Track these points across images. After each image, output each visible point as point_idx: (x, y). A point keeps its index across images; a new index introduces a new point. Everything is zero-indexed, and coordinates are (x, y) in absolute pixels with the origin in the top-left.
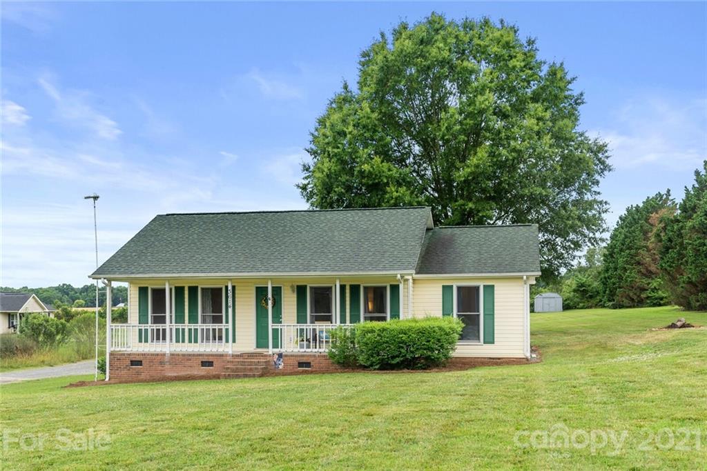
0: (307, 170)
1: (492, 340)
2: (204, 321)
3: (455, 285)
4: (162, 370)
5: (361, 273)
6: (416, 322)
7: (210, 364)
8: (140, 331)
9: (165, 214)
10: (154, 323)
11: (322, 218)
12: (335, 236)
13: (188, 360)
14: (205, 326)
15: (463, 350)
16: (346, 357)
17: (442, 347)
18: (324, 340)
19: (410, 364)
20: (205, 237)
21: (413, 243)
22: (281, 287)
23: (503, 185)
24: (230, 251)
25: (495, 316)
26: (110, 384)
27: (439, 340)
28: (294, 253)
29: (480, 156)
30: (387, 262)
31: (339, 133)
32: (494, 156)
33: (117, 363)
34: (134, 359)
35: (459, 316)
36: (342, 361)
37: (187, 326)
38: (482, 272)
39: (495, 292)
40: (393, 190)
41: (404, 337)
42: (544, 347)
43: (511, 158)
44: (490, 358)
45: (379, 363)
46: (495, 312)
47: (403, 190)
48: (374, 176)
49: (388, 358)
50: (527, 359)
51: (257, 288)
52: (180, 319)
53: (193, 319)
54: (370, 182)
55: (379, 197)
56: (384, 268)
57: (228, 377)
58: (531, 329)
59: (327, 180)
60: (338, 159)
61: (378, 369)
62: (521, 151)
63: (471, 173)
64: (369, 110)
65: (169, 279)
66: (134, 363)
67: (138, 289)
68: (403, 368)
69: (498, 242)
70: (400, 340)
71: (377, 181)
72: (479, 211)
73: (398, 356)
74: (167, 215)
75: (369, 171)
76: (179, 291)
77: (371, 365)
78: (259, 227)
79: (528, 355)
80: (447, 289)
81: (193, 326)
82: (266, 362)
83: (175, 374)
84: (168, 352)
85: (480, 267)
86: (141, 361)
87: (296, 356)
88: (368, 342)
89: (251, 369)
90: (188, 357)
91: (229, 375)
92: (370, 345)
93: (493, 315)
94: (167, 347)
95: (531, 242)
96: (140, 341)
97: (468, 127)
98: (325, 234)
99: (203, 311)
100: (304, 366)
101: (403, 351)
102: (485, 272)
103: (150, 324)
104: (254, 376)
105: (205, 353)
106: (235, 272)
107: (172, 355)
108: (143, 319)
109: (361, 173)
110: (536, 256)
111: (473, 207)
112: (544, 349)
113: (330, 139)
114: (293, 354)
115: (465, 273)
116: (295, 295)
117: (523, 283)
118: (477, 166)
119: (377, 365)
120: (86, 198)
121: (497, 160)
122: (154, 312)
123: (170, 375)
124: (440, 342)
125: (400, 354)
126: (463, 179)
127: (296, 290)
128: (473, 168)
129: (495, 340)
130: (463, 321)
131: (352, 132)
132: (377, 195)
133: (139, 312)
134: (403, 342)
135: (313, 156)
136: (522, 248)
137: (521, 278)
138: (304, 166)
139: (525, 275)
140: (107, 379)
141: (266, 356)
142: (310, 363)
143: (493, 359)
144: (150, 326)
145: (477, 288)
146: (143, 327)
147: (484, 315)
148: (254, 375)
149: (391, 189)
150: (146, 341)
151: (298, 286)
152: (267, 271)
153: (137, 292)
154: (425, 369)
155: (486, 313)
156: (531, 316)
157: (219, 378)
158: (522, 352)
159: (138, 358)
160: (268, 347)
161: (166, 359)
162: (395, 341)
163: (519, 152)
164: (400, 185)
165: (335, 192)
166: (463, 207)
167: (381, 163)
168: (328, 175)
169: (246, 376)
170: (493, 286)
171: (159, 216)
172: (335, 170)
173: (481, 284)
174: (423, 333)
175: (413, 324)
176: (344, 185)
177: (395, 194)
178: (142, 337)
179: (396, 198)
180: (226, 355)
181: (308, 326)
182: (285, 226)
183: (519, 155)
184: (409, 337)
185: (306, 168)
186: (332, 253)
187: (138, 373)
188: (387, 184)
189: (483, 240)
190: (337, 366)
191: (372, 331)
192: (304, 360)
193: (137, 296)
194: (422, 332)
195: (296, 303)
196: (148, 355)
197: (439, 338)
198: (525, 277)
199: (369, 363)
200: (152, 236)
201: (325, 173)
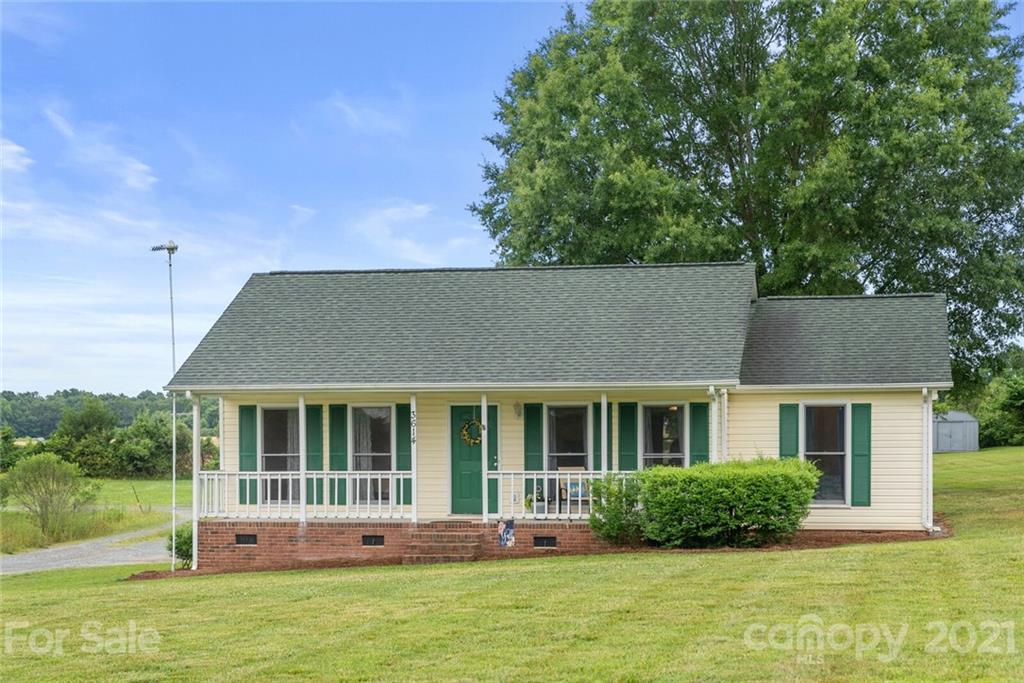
0: (493, 176)
1: (866, 501)
2: (358, 467)
3: (802, 403)
4: (293, 551)
5: (647, 384)
6: (744, 466)
7: (378, 540)
8: (242, 483)
9: (268, 272)
10: (267, 470)
11: (561, 283)
12: (590, 317)
13: (338, 533)
14: (359, 475)
15: (820, 516)
16: (621, 528)
17: (788, 508)
18: (580, 499)
19: (732, 539)
20: (354, 317)
21: (731, 331)
22: (496, 407)
23: (877, 212)
24: (406, 342)
25: (873, 458)
26: (200, 574)
27: (783, 498)
28: (522, 347)
29: (834, 159)
30: (689, 364)
31: (562, 111)
32: (858, 158)
33: (211, 539)
34: (241, 533)
35: (808, 457)
36: (614, 535)
37: (326, 474)
38: (850, 382)
39: (873, 417)
40: (670, 220)
41: (727, 493)
42: (952, 514)
43: (891, 163)
44: (863, 531)
45: (682, 536)
46: (873, 451)
47: (688, 221)
48: (632, 195)
49: (698, 528)
50: (927, 532)
51: (452, 407)
52: (314, 463)
53: (338, 463)
54: (626, 206)
55: (642, 233)
56: (686, 376)
57: (416, 561)
58: (934, 483)
59: (542, 201)
60: (561, 160)
61: (680, 547)
62: (911, 149)
63: (816, 191)
64: (619, 66)
65: (304, 394)
66: (241, 539)
67: (237, 409)
68: (723, 545)
69: (875, 328)
70: (718, 497)
71: (638, 203)
72: (830, 261)
73: (713, 525)
74: (271, 274)
75: (625, 186)
76: (314, 412)
77: (668, 540)
78: (448, 297)
79: (929, 525)
80: (789, 412)
81: (337, 475)
82: (478, 537)
83: (316, 558)
84: (303, 519)
85: (845, 372)
86: (255, 536)
87: (530, 526)
88: (664, 501)
89: (455, 549)
90: (341, 528)
91: (418, 558)
92: (667, 507)
93: (869, 456)
94: (299, 512)
95: (934, 328)
96: (243, 501)
97: (810, 102)
98: (570, 313)
99: (357, 448)
100: (544, 542)
101: (723, 515)
102: (855, 382)
103: (259, 471)
104: (462, 560)
105: (368, 521)
106: (424, 381)
107: (311, 524)
108: (247, 462)
109: (609, 186)
110: (943, 353)
111: (820, 255)
112: (954, 517)
113: (546, 122)
114: (524, 522)
115: (821, 382)
116: (522, 421)
117: (921, 401)
118: (827, 178)
119: (677, 539)
120: (155, 249)
121: (865, 166)
122: (266, 450)
123: (307, 559)
124: (785, 501)
125: (717, 521)
126: (801, 202)
127: (523, 411)
128: (820, 183)
129: (872, 500)
130: (819, 466)
131: (589, 109)
132: (637, 230)
133: (241, 451)
134: (723, 500)
135: (502, 150)
136: (917, 338)
137: (919, 392)
138: (487, 168)
139: (924, 387)
140: (194, 568)
141: (478, 525)
142: (555, 538)
143: (869, 532)
144: (260, 475)
145: (841, 410)
146: (248, 476)
147: (853, 455)
148: (462, 557)
149: (665, 220)
150: (253, 501)
151: (525, 405)
152: (482, 379)
153: (237, 415)
154: (757, 547)
155: (856, 453)
156: (934, 459)
157: (400, 563)
158: (917, 520)
159: (249, 531)
160: (481, 513)
161: (301, 531)
162: (710, 498)
163: (907, 151)
164: (684, 211)
165: (556, 223)
166: (800, 254)
167: (647, 169)
168: (543, 192)
169: (448, 560)
170: (870, 405)
171: (257, 275)
172: (555, 181)
173: (848, 403)
174: (756, 486)
175: (740, 471)
176: (573, 209)
177: (674, 230)
178: (247, 493)
179: (676, 238)
180: (407, 525)
181: (546, 475)
182: (496, 297)
183: (907, 157)
184: (734, 493)
185: (491, 173)
186: (590, 348)
187: (250, 557)
188: (659, 210)
189: (848, 323)
190: (606, 543)
191: (671, 483)
192: (545, 532)
193: (237, 421)
194: (754, 485)
195: (522, 435)
196: (268, 524)
197: (784, 494)
198: (925, 391)
199: (664, 536)
200: (255, 314)
201: (537, 188)
